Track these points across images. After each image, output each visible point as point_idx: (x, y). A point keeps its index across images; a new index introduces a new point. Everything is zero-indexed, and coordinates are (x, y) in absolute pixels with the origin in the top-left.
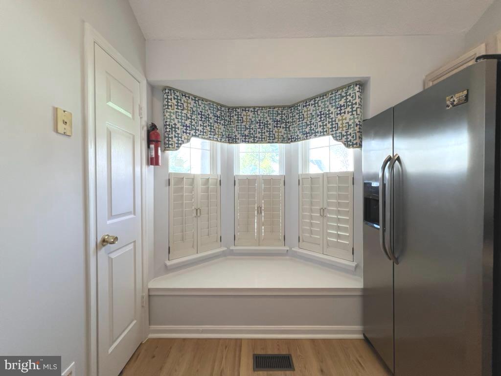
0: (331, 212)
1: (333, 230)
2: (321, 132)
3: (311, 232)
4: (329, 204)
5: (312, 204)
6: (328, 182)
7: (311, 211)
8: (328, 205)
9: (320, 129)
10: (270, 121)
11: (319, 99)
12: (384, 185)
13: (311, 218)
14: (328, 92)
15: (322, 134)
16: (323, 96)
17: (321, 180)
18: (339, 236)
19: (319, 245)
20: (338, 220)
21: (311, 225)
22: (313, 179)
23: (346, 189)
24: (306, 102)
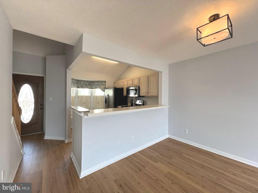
2: (98, 88)
4: (99, 101)
13: (96, 104)
20: (101, 104)
21: (96, 106)
22: (97, 97)
23: (103, 98)
24: (95, 82)
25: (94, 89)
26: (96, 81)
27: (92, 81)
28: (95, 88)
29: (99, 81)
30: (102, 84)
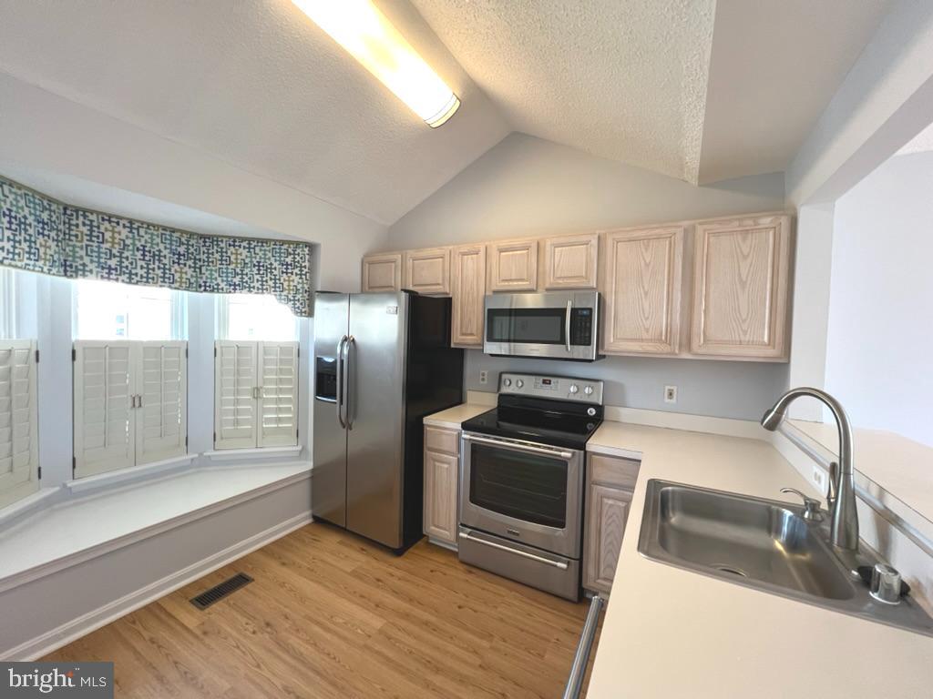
0: (268, 391)
1: (271, 414)
2: (258, 289)
3: (237, 422)
4: (265, 381)
5: (238, 382)
6: (265, 353)
7: (237, 392)
8: (264, 383)
9: (257, 285)
11: (255, 243)
12: (342, 361)
13: (237, 402)
14: (271, 240)
15: (260, 291)
16: (262, 243)
17: (254, 351)
18: (279, 420)
19: (250, 437)
20: (279, 400)
21: (237, 412)
22: (240, 349)
23: (289, 362)
24: (235, 241)
25: (216, 296)
26: (243, 239)
27: (203, 237)
28: (235, 287)
29: (263, 241)
30: (289, 260)
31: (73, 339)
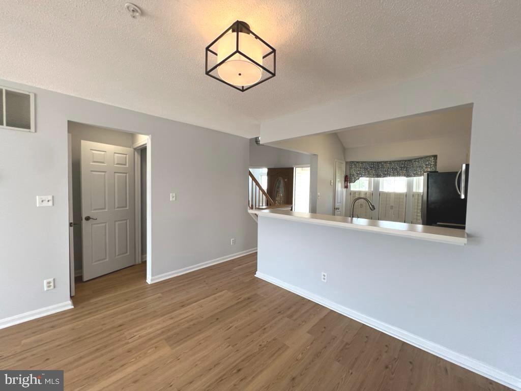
10: (398, 168)
24: (415, 160)
28: (415, 175)
30: (427, 163)
31: (380, 190)
